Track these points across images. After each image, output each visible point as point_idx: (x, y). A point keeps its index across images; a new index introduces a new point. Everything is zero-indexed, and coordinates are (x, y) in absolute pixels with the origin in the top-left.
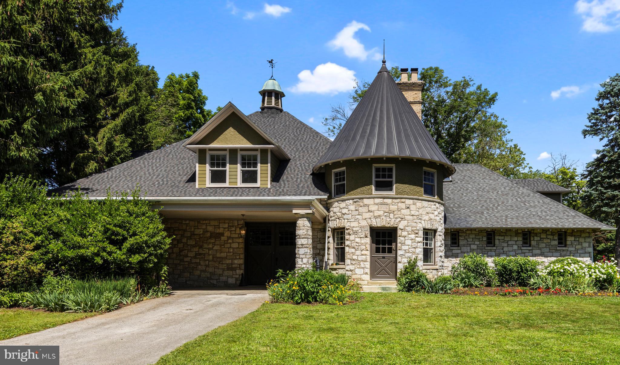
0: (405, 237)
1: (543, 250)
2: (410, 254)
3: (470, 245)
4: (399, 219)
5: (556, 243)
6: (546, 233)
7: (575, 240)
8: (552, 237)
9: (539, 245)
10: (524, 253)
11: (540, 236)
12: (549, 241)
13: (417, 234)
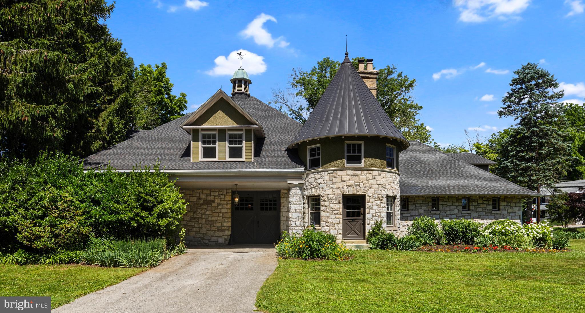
0: (372, 203)
1: (480, 213)
2: (377, 218)
3: (418, 209)
4: (368, 188)
5: (491, 207)
7: (507, 205)
8: (487, 202)
9: (476, 209)
10: (464, 216)
11: (477, 202)
12: (485, 206)
13: (382, 200)
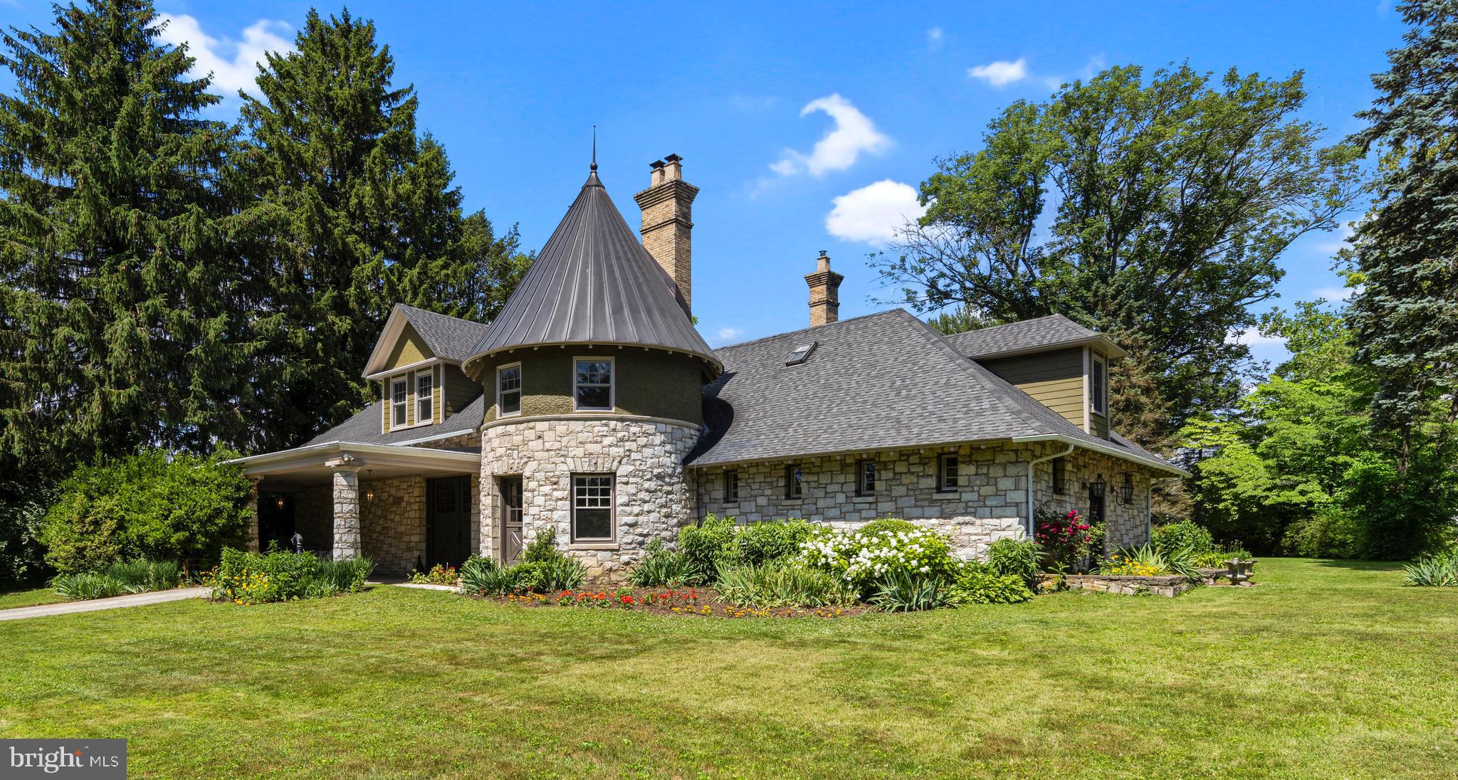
0: (533, 491)
1: (901, 502)
3: (756, 496)
4: (526, 460)
5: (932, 482)
6: (907, 460)
7: (977, 474)
8: (921, 469)
9: (891, 490)
10: (860, 511)
11: (894, 469)
12: (915, 480)
13: (555, 483)
